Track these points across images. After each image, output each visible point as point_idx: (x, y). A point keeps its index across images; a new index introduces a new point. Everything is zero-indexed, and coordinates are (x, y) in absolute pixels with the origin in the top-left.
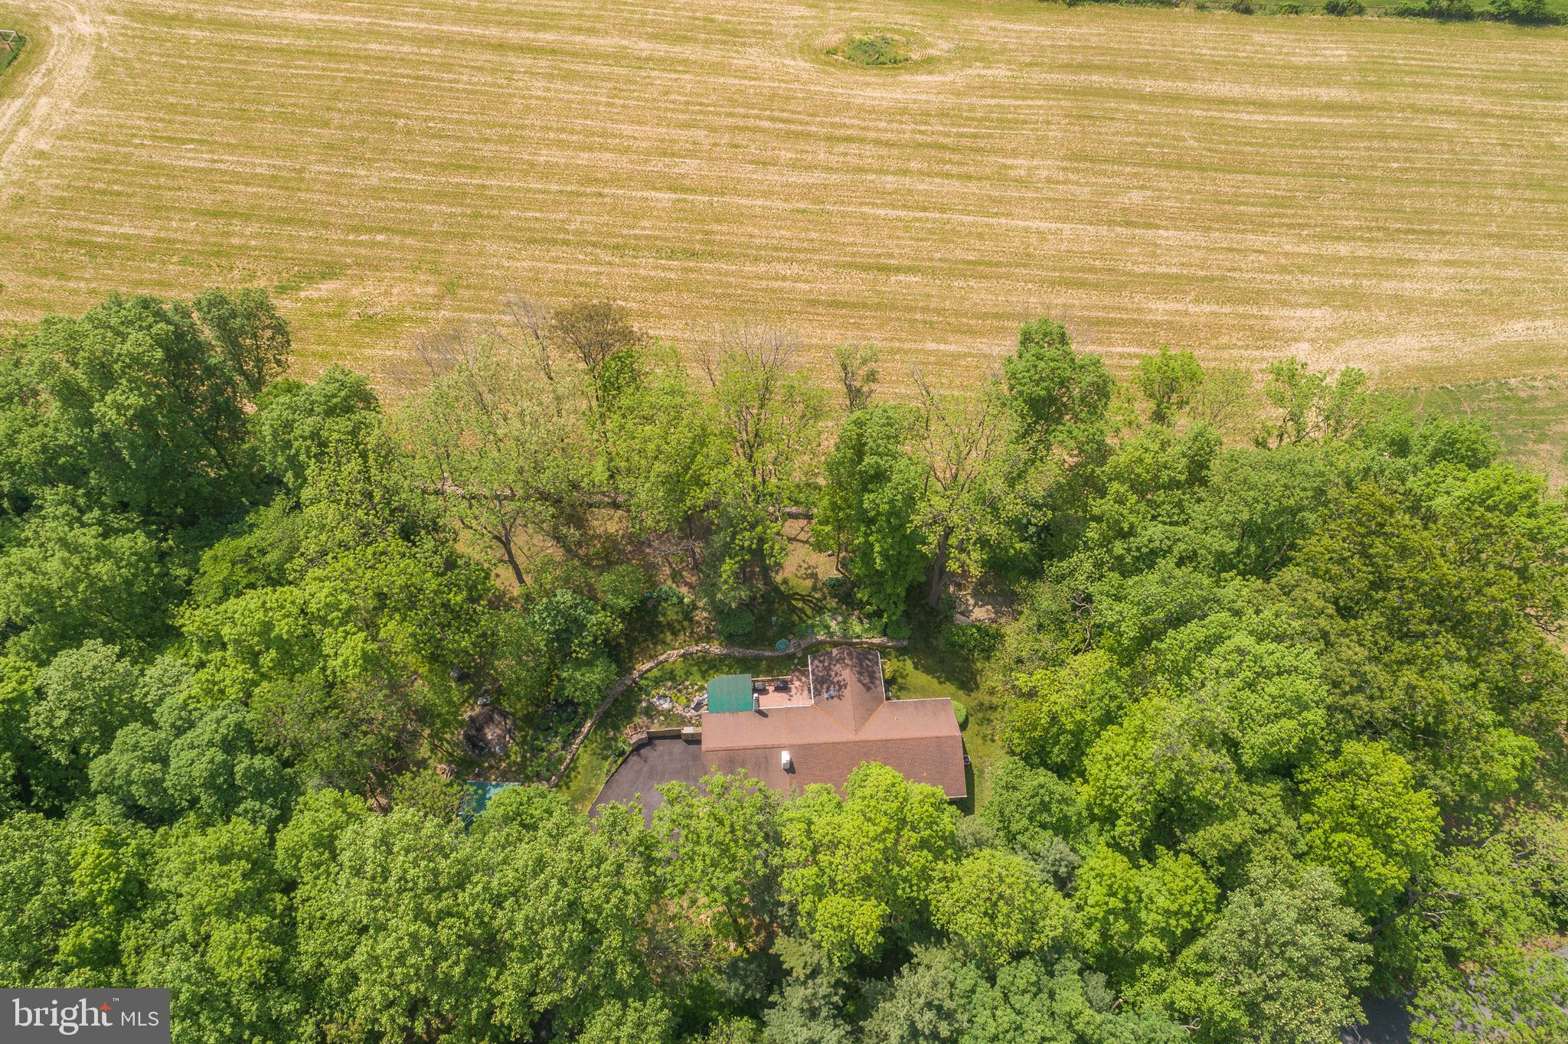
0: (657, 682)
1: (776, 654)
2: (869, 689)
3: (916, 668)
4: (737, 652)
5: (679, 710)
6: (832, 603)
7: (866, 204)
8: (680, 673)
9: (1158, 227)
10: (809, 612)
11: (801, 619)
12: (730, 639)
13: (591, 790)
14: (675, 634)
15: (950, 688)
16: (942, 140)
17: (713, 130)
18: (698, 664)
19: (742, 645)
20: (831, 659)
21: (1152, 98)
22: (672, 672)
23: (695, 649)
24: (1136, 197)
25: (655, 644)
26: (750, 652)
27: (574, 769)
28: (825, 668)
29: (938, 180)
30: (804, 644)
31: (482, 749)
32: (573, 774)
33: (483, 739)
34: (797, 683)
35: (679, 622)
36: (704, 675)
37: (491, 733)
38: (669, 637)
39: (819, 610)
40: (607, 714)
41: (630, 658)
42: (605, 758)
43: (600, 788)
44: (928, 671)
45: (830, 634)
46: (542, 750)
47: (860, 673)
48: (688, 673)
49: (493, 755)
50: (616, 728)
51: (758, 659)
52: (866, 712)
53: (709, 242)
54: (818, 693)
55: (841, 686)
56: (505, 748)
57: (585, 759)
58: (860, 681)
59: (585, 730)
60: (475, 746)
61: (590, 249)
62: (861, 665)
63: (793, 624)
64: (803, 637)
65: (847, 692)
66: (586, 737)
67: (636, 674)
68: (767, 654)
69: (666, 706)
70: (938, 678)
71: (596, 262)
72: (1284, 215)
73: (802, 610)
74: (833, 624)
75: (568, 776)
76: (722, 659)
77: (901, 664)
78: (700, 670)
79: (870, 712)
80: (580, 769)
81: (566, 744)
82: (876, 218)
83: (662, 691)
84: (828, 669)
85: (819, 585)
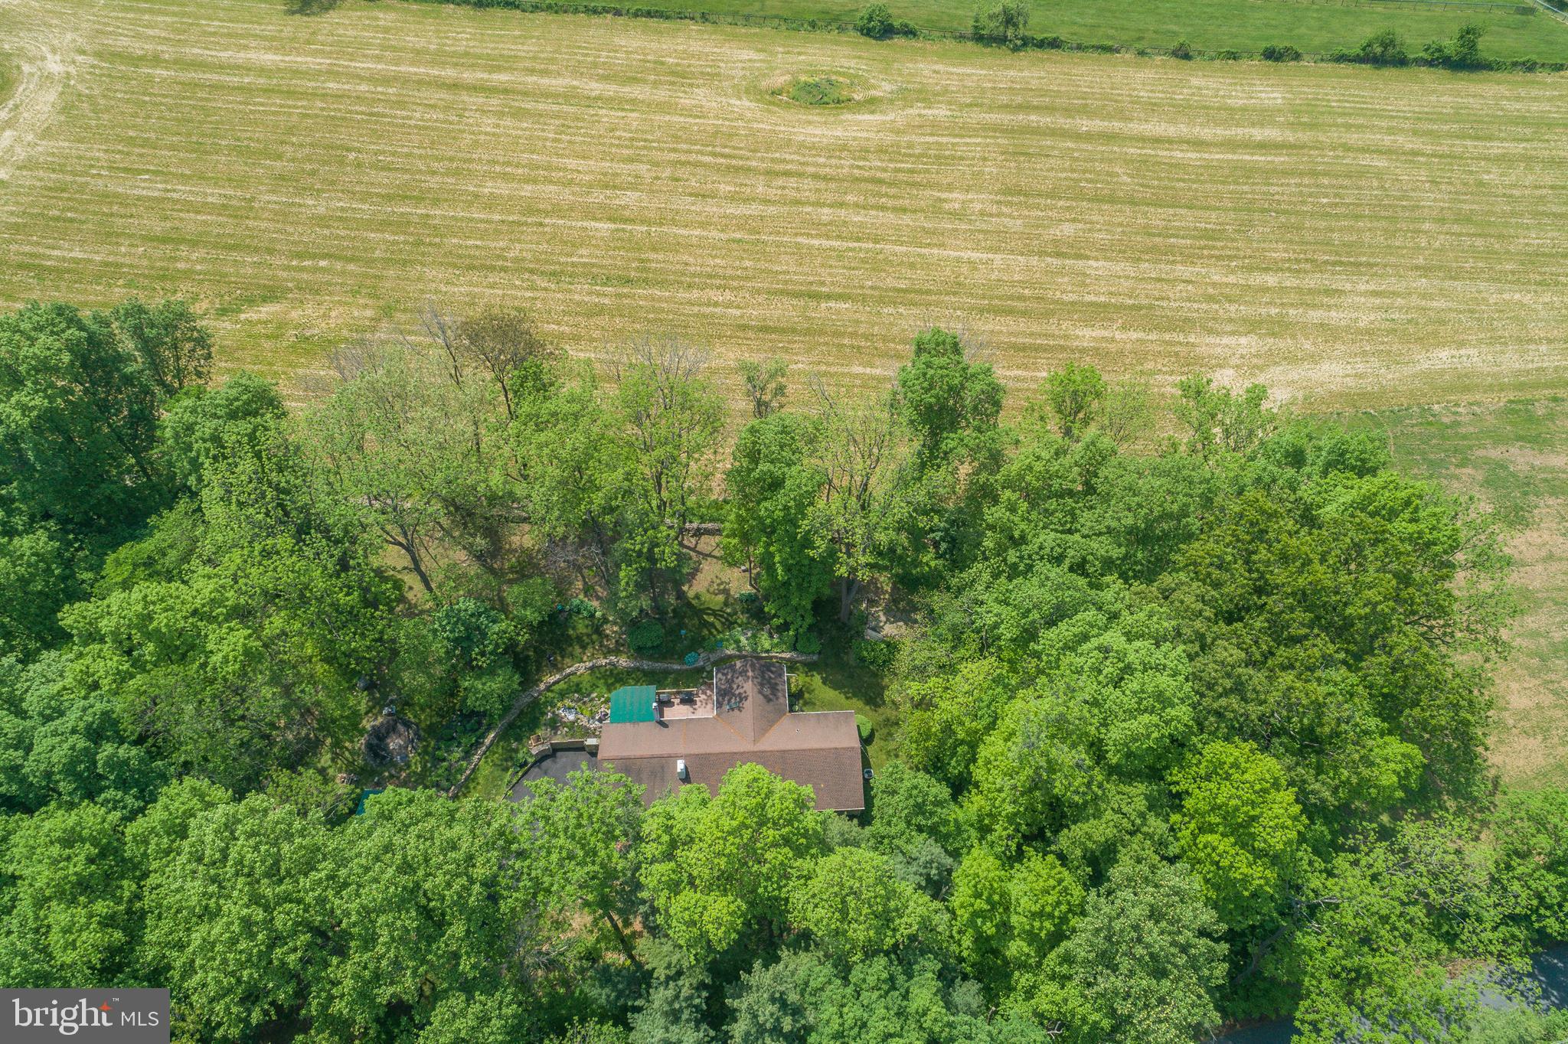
0: (562, 695)
1: (685, 667)
2: (769, 700)
3: (824, 683)
4: (646, 665)
5: (584, 721)
6: (743, 618)
7: (802, 235)
8: (585, 685)
9: (1088, 258)
10: (719, 627)
11: (711, 633)
12: (640, 651)
14: (584, 647)
15: (858, 703)
16: (879, 175)
17: (657, 164)
18: (604, 677)
19: (651, 658)
20: (734, 671)
21: (1089, 137)
22: (578, 685)
23: (604, 662)
24: (1068, 230)
25: (563, 657)
26: (658, 665)
27: (473, 780)
28: (727, 681)
29: (873, 213)
30: (713, 657)
31: (384, 758)
32: (472, 786)
33: (386, 748)
34: (703, 697)
35: (588, 635)
36: (610, 688)
37: (394, 743)
38: (577, 650)
39: (730, 625)
40: (511, 726)
41: (539, 670)
42: (506, 769)
44: (836, 686)
45: (739, 648)
46: (444, 760)
47: (762, 685)
48: (594, 686)
49: (394, 765)
50: (519, 739)
51: (666, 673)
52: (766, 724)
53: (646, 270)
54: (720, 705)
55: (742, 698)
56: (405, 757)
57: (485, 770)
58: (760, 692)
59: (487, 741)
60: (376, 755)
61: (527, 276)
62: (763, 677)
63: (704, 639)
64: (712, 650)
65: (748, 704)
66: (488, 748)
67: (542, 686)
68: (676, 667)
69: (571, 717)
70: (845, 693)
71: (533, 288)
72: (1214, 247)
73: (712, 625)
74: (743, 639)
75: (467, 787)
76: (629, 672)
77: (808, 679)
78: (607, 682)
79: (771, 723)
80: (481, 780)
81: (467, 755)
82: (810, 247)
83: (567, 702)
84: (730, 682)
85: (731, 600)
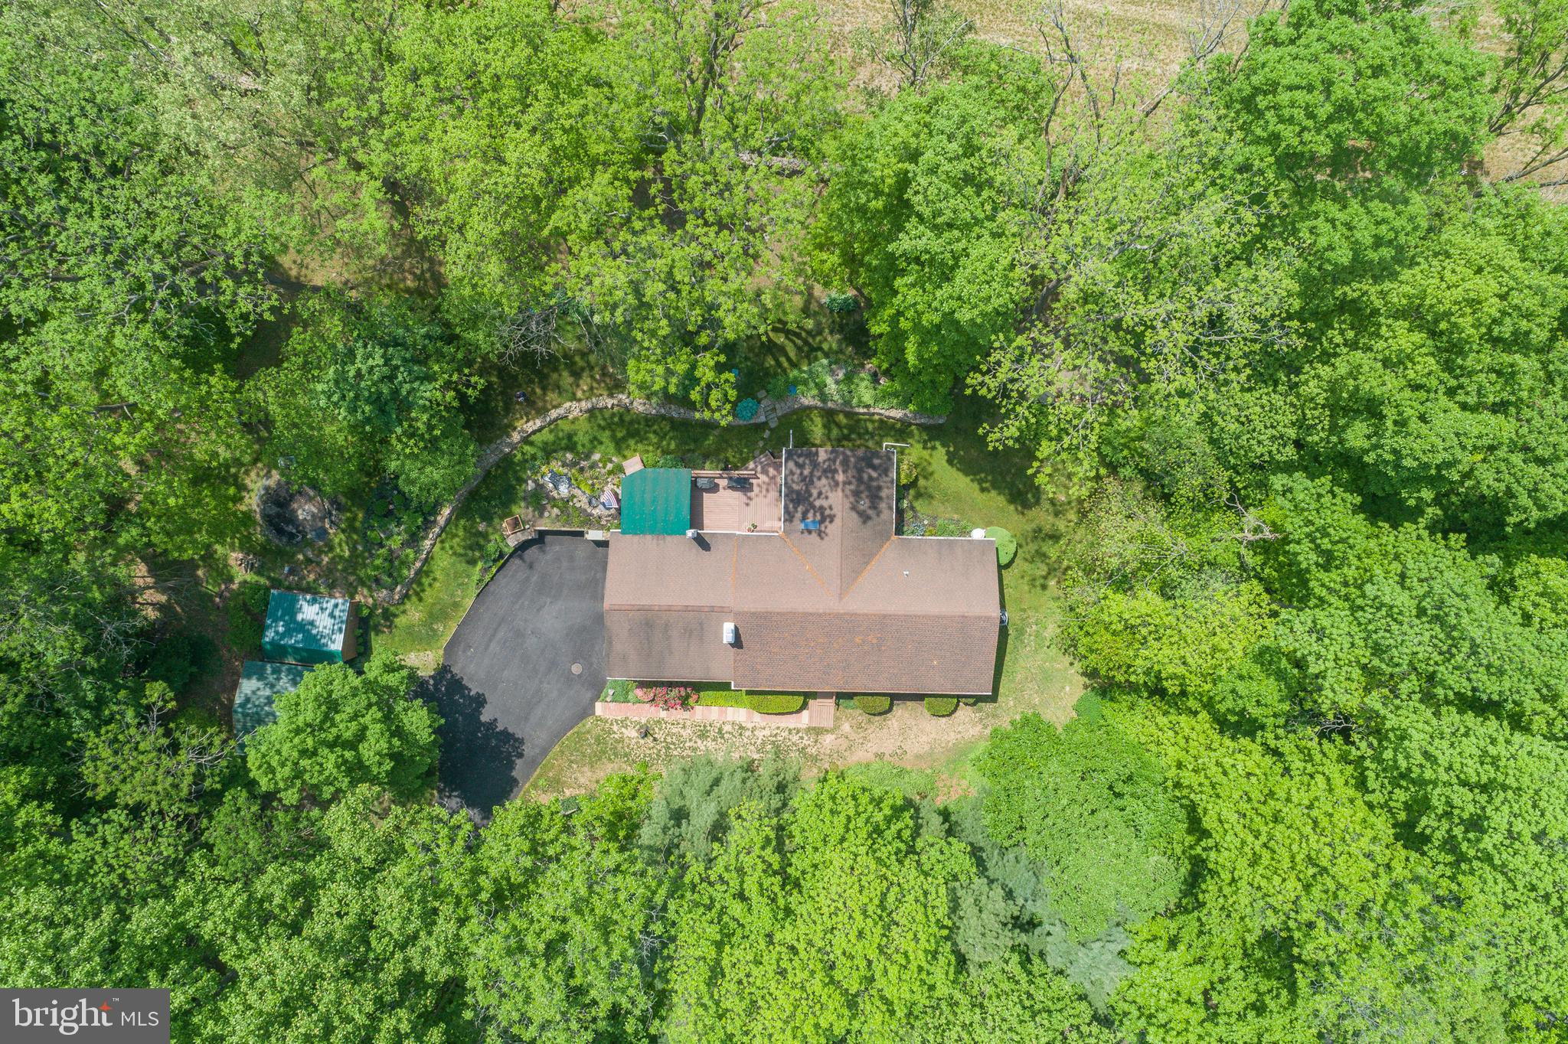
0: (549, 452)
1: (737, 422)
4: (675, 412)
5: (582, 502)
6: (832, 341)
8: (581, 439)
10: (792, 353)
11: (779, 364)
13: (456, 605)
14: (577, 374)
18: (609, 426)
22: (570, 437)
23: (610, 402)
25: (544, 389)
27: (427, 574)
30: (782, 409)
31: (292, 536)
32: (426, 581)
33: (292, 520)
34: (763, 478)
36: (620, 445)
37: (305, 510)
38: (567, 379)
39: (810, 352)
43: (469, 602)
47: (856, 494)
48: (595, 441)
49: (310, 544)
50: (488, 518)
51: (706, 427)
52: (860, 558)
55: (826, 517)
57: (443, 562)
58: (854, 508)
59: (441, 520)
60: (280, 532)
62: (860, 480)
65: (833, 529)
66: (443, 530)
67: (516, 437)
69: (564, 490)
74: (829, 380)
75: (420, 584)
76: (650, 420)
78: (613, 437)
80: (438, 574)
81: (413, 540)
83: (556, 466)
85: (814, 307)
